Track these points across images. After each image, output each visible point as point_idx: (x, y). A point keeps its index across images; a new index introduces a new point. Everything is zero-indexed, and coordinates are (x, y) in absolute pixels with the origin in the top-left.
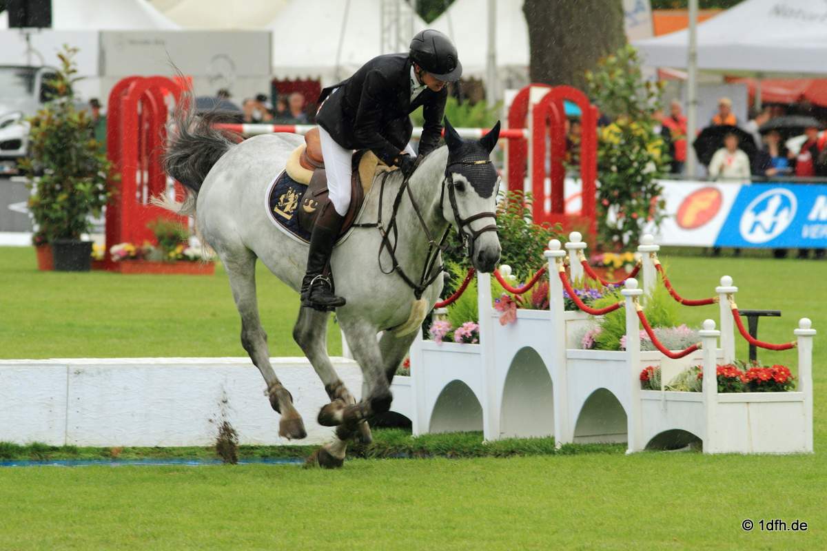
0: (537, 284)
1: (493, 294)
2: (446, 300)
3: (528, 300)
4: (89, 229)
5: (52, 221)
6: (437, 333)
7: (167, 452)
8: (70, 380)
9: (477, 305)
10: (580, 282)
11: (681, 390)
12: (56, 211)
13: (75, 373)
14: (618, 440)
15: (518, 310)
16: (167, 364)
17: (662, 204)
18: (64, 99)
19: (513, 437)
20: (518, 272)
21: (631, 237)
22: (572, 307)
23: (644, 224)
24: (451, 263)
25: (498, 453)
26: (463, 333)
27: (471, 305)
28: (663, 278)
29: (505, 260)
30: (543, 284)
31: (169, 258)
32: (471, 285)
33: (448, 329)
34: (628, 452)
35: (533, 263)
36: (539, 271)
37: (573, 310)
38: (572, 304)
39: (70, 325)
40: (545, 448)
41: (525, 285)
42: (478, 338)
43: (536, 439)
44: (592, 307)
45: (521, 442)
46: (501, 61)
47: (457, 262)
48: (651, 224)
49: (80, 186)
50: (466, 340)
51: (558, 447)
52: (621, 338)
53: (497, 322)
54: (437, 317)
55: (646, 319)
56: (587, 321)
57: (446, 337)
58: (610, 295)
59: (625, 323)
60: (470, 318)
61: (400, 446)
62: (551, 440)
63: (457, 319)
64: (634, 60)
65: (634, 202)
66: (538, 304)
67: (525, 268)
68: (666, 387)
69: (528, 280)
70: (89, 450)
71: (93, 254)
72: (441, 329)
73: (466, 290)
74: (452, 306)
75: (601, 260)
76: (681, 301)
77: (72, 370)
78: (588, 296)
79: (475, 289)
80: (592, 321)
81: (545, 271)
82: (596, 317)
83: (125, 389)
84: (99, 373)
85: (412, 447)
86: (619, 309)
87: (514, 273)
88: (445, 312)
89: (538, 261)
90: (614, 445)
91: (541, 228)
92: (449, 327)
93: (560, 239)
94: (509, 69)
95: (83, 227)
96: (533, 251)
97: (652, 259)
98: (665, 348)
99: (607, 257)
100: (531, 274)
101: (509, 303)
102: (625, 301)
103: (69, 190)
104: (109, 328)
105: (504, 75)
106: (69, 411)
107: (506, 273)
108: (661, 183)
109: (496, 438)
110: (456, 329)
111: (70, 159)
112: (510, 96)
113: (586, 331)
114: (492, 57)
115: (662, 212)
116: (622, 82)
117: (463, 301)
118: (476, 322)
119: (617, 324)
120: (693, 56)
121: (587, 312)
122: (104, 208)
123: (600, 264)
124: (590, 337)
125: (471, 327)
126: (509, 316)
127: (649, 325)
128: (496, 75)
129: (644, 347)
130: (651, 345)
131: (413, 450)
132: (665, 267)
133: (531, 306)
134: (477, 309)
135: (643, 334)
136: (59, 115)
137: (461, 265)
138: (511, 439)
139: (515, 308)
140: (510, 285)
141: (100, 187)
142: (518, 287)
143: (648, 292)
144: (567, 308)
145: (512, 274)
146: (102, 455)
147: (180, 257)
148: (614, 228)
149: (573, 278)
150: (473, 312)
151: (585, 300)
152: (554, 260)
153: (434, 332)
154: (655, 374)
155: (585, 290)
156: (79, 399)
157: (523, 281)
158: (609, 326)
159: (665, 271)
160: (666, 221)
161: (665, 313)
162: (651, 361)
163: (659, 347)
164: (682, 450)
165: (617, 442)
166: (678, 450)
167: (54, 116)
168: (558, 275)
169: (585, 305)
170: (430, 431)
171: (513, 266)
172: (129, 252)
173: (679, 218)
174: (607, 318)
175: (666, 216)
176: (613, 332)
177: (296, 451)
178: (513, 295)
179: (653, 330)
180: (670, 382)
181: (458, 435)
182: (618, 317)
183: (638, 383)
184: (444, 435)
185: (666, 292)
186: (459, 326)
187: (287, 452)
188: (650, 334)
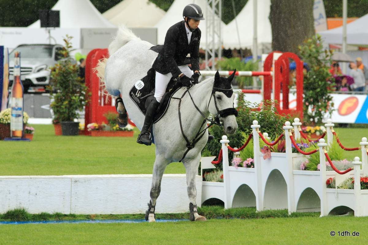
0: (280, 141)
1: (260, 145)
2: (239, 148)
3: (276, 148)
4: (77, 116)
5: (61, 113)
6: (235, 163)
7: (115, 217)
8: (72, 185)
9: (253, 151)
10: (299, 140)
11: (345, 188)
12: (63, 109)
13: (75, 182)
14: (317, 211)
15: (271, 153)
16: (115, 178)
17: (333, 105)
18: (66, 59)
19: (269, 209)
20: (271, 136)
21: (318, 119)
22: (295, 151)
23: (325, 114)
24: (242, 132)
25: (263, 216)
26: (247, 163)
27: (250, 151)
28: (336, 138)
29: (265, 131)
30: (283, 141)
31: (113, 129)
32: (250, 142)
33: (240, 161)
34: (321, 216)
35: (278, 132)
36: (281, 135)
37: (296, 152)
38: (296, 150)
39: (70, 160)
40: (284, 214)
41: (274, 142)
42: (254, 165)
43: (280, 210)
44: (304, 151)
45: (273, 212)
46: (260, 41)
47: (244, 132)
48: (328, 113)
49: (74, 98)
50: (248, 166)
51: (290, 214)
52: (318, 165)
53: (262, 158)
54: (235, 156)
55: (329, 156)
56: (302, 158)
57: (239, 165)
58: (312, 146)
59: (319, 158)
60: (250, 157)
61: (219, 213)
62: (286, 211)
63: (244, 157)
64: (320, 41)
65: (320, 104)
66: (280, 150)
67: (274, 134)
68: (337, 187)
69: (276, 139)
70: (81, 216)
71: (79, 128)
72: (237, 161)
73: (248, 144)
74: (242, 151)
75: (305, 130)
76: (344, 148)
77: (73, 180)
78: (303, 147)
79: (252, 143)
80: (305, 158)
81: (283, 136)
82: (306, 156)
83: (97, 188)
84: (85, 181)
85: (224, 214)
86: (317, 152)
87: (269, 136)
88: (239, 154)
89: (280, 131)
90: (314, 213)
91: (281, 116)
92: (241, 160)
93: (290, 121)
94: (263, 44)
95: (74, 116)
96: (278, 126)
97: (331, 130)
98: (337, 169)
99: (308, 128)
100: (277, 137)
101: (267, 150)
102: (319, 149)
103: (69, 99)
104: (88, 161)
105: (260, 47)
106: (72, 199)
107: (266, 136)
108: (332, 95)
109: (262, 210)
110: (244, 161)
111: (69, 86)
112: (264, 57)
113: (302, 162)
114: (255, 39)
115: (333, 108)
116: (314, 50)
117: (247, 149)
118: (253, 158)
119: (316, 159)
120: (345, 39)
121: (303, 154)
122: (84, 107)
123: (305, 131)
124: (304, 165)
125: (250, 160)
126: (267, 155)
127: (330, 159)
128: (257, 47)
129: (328, 169)
130: (331, 168)
131: (225, 215)
132: (337, 134)
133: (277, 151)
134: (253, 152)
135: (327, 163)
136: (64, 66)
137: (246, 133)
138: (269, 211)
139: (270, 152)
140: (268, 141)
141: (82, 98)
142: (271, 143)
143: (329, 145)
144: (293, 152)
145: (268, 137)
146: (87, 218)
147: (118, 129)
148: (311, 115)
149: (296, 138)
150: (251, 153)
151: (301, 148)
152: (287, 131)
153: (234, 163)
154: (333, 181)
155: (301, 144)
156: (76, 193)
157: (274, 140)
158: (312, 160)
159: (337, 136)
160: (334, 112)
161: (337, 154)
162: (331, 175)
163: (334, 169)
164: (345, 215)
165: (316, 211)
166: (343, 215)
167: (62, 67)
168: (289, 137)
169: (301, 150)
170: (232, 206)
171: (269, 133)
172: (95, 127)
173: (339, 111)
174: (311, 156)
175: (334, 110)
176: (314, 162)
177: (173, 216)
178: (269, 146)
179: (332, 161)
180: (340, 185)
181: (245, 209)
182: (316, 156)
183: (325, 185)
184: (239, 208)
185: (337, 145)
186: (245, 160)
187: (169, 216)
188: (331, 164)
